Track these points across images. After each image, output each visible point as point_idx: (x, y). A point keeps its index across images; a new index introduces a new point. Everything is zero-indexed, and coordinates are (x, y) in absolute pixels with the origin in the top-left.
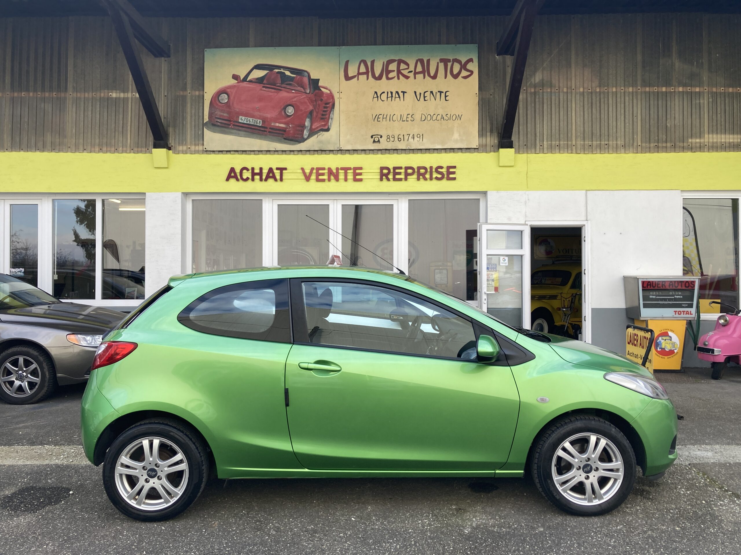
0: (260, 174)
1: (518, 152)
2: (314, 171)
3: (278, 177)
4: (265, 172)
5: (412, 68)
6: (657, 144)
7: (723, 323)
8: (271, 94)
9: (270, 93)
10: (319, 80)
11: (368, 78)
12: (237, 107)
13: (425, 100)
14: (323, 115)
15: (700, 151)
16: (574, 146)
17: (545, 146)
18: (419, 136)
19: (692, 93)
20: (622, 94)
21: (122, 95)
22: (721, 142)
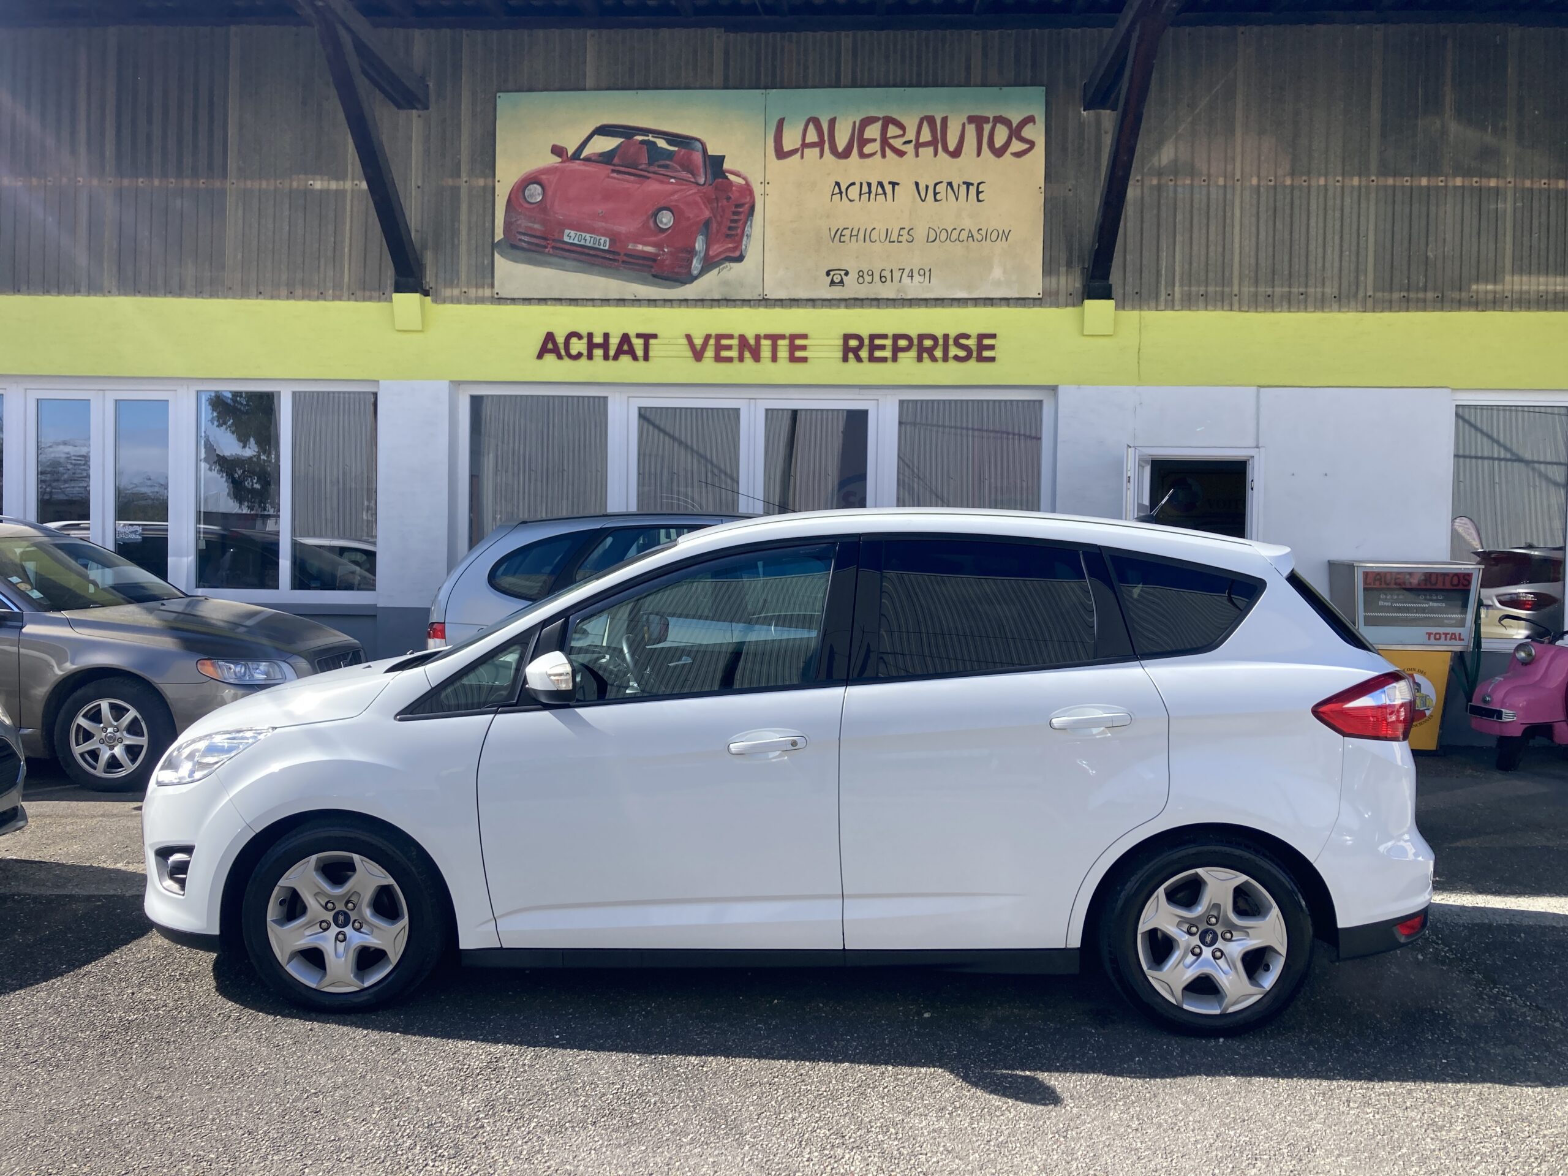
0: (605, 345)
1: (1121, 306)
2: (712, 342)
3: (640, 353)
4: (614, 342)
5: (911, 135)
6: (1406, 294)
7: (1523, 659)
8: (627, 185)
9: (627, 183)
10: (724, 157)
11: (822, 155)
12: (560, 211)
13: (936, 200)
14: (730, 228)
15: (1494, 310)
16: (1236, 295)
17: (1177, 295)
18: (922, 272)
19: (1481, 189)
20: (1339, 190)
21: (333, 185)
22: (1538, 292)
